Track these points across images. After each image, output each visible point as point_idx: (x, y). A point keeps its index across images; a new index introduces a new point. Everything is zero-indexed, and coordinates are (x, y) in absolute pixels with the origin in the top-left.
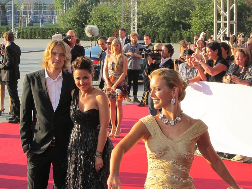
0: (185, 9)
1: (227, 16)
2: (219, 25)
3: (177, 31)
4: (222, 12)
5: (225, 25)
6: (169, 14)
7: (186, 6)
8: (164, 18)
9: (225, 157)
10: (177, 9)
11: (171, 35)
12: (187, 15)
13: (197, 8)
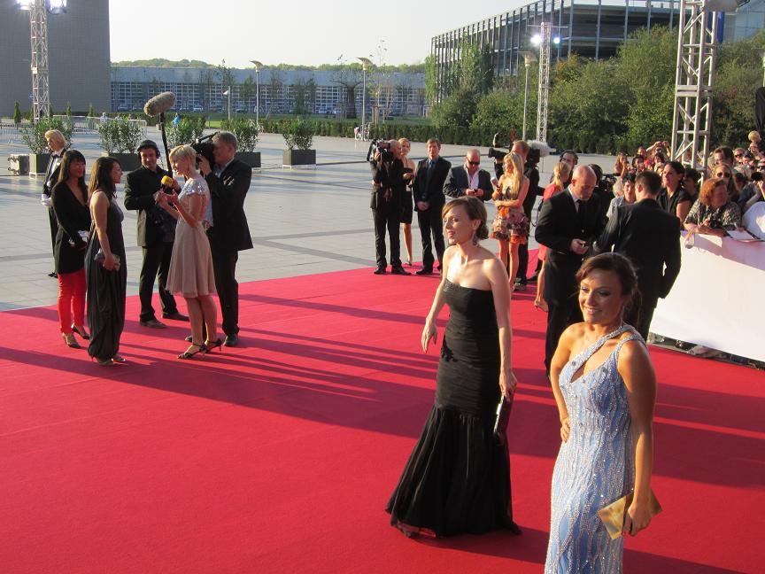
0: (622, 102)
1: (695, 123)
2: (680, 136)
3: (606, 136)
4: (686, 116)
5: (690, 137)
6: (596, 110)
7: (622, 97)
8: (587, 114)
9: (678, 347)
10: (609, 102)
11: (598, 141)
12: (624, 111)
13: (640, 101)
